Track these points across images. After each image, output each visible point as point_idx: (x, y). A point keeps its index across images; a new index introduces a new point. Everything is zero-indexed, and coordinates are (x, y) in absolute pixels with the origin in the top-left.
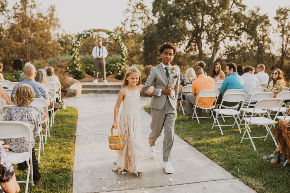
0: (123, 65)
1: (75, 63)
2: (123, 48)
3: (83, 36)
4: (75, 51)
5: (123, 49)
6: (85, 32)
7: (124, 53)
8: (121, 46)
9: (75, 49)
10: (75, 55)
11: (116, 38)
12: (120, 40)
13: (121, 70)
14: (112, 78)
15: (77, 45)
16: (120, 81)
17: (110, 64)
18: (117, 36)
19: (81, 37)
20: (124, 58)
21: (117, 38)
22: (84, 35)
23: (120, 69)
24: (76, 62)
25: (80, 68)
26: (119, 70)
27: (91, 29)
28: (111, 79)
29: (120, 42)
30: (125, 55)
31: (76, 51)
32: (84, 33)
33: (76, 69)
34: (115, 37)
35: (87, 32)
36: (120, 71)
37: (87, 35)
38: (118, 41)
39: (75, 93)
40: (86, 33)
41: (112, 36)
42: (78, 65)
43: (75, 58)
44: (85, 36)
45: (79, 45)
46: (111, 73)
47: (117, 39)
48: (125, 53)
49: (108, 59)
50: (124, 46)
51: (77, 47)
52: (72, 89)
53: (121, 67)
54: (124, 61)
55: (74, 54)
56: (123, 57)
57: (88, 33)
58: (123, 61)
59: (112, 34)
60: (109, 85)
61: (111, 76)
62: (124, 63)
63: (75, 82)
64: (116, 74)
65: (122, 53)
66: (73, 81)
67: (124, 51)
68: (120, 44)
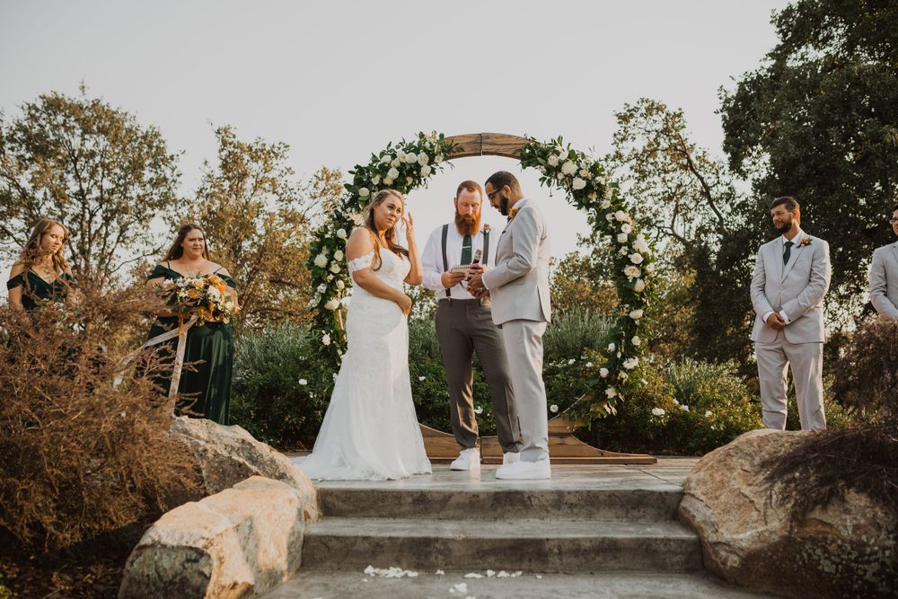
0: (631, 352)
1: (327, 340)
2: (629, 243)
3: (376, 180)
4: (327, 268)
5: (631, 251)
6: (394, 156)
7: (637, 273)
8: (614, 234)
9: (331, 257)
10: (326, 297)
11: (579, 184)
12: (609, 193)
13: (617, 385)
14: (562, 435)
15: (342, 233)
16: (610, 456)
18: (585, 173)
19: (368, 185)
20: (639, 305)
21: (589, 180)
22: (384, 169)
23: (612, 380)
24: (336, 335)
26: (604, 384)
27: (428, 133)
28: (556, 440)
29: (606, 204)
30: (640, 286)
31: (336, 269)
32: (387, 159)
34: (577, 174)
35: (400, 152)
36: (610, 392)
37: (401, 167)
38: (593, 198)
39: (197, 580)
40: (396, 163)
41: (558, 168)
43: (330, 314)
44: (393, 174)
46: (554, 408)
47: (589, 188)
48: (644, 275)
50: (635, 231)
52: (170, 542)
53: (615, 365)
54: (637, 322)
55: (322, 288)
56: (630, 296)
57: (411, 158)
58: (630, 326)
59: (553, 161)
60: (543, 493)
62: (636, 341)
63: (254, 468)
64: (588, 411)
65: (626, 277)
66: (241, 460)
67: (633, 261)
68: (609, 217)
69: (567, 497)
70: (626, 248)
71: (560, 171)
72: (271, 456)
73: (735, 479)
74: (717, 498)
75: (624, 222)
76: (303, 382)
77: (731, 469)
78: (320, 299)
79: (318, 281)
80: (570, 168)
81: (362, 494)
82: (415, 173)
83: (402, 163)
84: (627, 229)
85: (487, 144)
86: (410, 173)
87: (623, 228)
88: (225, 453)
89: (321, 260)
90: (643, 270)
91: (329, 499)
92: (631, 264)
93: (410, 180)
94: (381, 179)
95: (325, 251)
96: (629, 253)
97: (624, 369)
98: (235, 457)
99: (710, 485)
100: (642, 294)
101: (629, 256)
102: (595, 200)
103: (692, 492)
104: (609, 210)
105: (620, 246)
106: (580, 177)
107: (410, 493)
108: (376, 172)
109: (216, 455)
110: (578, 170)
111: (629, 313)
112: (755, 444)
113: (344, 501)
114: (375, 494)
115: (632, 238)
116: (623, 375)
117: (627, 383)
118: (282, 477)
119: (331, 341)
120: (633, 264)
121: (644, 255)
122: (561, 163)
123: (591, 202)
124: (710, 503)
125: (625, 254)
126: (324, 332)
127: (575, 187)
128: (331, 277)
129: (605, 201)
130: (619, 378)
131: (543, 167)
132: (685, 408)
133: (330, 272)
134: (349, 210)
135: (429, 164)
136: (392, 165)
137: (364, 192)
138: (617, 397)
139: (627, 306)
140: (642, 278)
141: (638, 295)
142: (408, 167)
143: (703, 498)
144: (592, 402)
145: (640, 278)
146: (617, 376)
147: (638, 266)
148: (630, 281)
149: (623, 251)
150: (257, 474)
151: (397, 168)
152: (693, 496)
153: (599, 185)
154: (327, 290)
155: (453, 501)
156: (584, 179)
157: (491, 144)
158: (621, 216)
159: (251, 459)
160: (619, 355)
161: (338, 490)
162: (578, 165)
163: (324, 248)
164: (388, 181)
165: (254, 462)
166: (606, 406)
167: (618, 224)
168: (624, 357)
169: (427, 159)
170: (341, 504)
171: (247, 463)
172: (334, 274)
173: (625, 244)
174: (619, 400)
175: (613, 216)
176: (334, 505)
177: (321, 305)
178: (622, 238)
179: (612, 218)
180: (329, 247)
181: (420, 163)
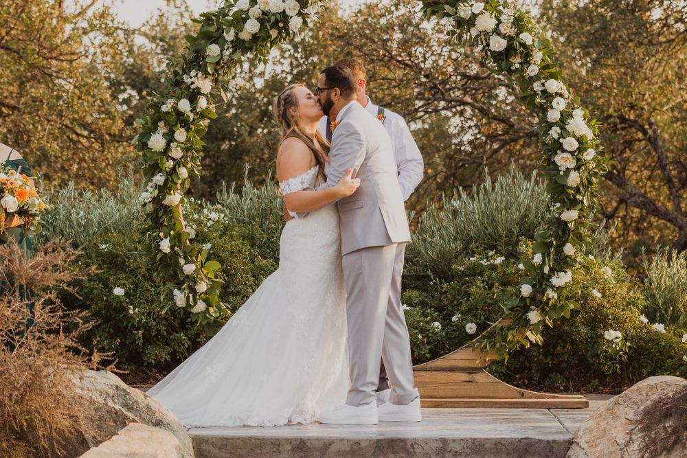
0: (563, 263)
1: (165, 246)
2: (562, 123)
3: (230, 36)
4: (166, 152)
5: (564, 132)
6: (254, 2)
7: (572, 164)
8: (544, 109)
9: (170, 138)
10: (164, 189)
11: (498, 44)
12: (538, 56)
13: (543, 306)
14: (471, 370)
15: (184, 105)
16: (532, 396)
17: (467, 251)
18: (506, 29)
19: (217, 38)
20: (572, 203)
21: (510, 39)
22: (241, 19)
23: (536, 301)
24: (177, 239)
25: (202, 287)
26: (524, 306)
28: (463, 377)
29: (533, 70)
30: (574, 179)
31: (177, 153)
33: (170, 297)
34: (496, 31)
36: (534, 316)
37: (264, 18)
38: (516, 62)
40: (256, 11)
41: (471, 21)
42: (189, 269)
43: (168, 210)
44: (252, 27)
45: (203, 103)
46: (471, 328)
47: (511, 50)
48: (579, 165)
49: (455, 212)
50: (571, 106)
51: (186, 124)
53: (541, 281)
54: (571, 226)
55: (159, 179)
56: (561, 193)
57: (276, 5)
58: (562, 231)
59: (465, 10)
60: (426, 441)
61: (460, 357)
62: (569, 249)
63: (131, 415)
64: (505, 339)
65: (557, 167)
66: (117, 407)
67: (566, 147)
68: (537, 87)
69: (452, 445)
70: (558, 129)
71: (474, 25)
72: (146, 403)
73: (616, 427)
74: (596, 446)
75: (557, 94)
76: (119, 291)
77: (615, 417)
78: (156, 192)
79: (155, 168)
80: (486, 22)
81: (239, 441)
82: (281, 25)
83: (264, 13)
84: (560, 104)
86: (275, 25)
87: (554, 103)
88: (101, 400)
89: (157, 142)
90: (578, 160)
91: (204, 446)
92: (564, 151)
93: (274, 33)
94: (237, 34)
95: (162, 128)
96: (561, 136)
97: (553, 287)
98: (111, 404)
99: (594, 433)
100: (578, 190)
101: (561, 140)
102: (517, 66)
103: (578, 440)
104: (537, 78)
105: (551, 125)
106: (499, 34)
107: (289, 441)
108: (231, 24)
109: (92, 402)
110: (497, 25)
111: (560, 214)
112: (644, 393)
113: (220, 449)
114: (253, 441)
115: (566, 116)
116: (551, 294)
117: (554, 306)
118: (158, 424)
119: (172, 248)
120: (566, 151)
121: (580, 140)
122: (474, 16)
123: (513, 68)
124: (588, 450)
125: (556, 136)
126: (162, 235)
127: (492, 48)
128: (171, 164)
129: (532, 66)
130: (545, 298)
131: (451, 19)
132: (659, 327)
133: (169, 157)
134: (193, 73)
135: (300, 14)
136: (251, 13)
137: (213, 50)
138: (543, 322)
139: (558, 205)
140: (577, 168)
141: (571, 192)
142: (273, 19)
143: (585, 446)
144: (509, 328)
145: (575, 169)
146: (543, 294)
147: (572, 153)
148: (562, 173)
149: (555, 132)
150: (134, 421)
151: (258, 19)
152: (578, 444)
153: (523, 45)
154: (166, 181)
155: (334, 448)
156: (504, 36)
158: (553, 85)
159: (126, 405)
160: (546, 270)
161: (214, 437)
162: (497, 18)
163: (161, 124)
164: (245, 36)
165: (130, 409)
166: (528, 333)
167: (548, 96)
168: (552, 270)
169: (298, 8)
170: (217, 451)
171: (123, 410)
172: (174, 160)
173: (556, 124)
174: (546, 326)
175: (543, 84)
176: (209, 452)
177: (157, 201)
178: (554, 116)
179: (540, 89)
180: (167, 123)
181: (289, 13)
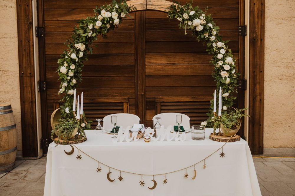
1: (67, 110)
3: (91, 27)
7: (227, 75)
10: (67, 88)
11: (200, 28)
12: (214, 33)
15: (73, 55)
18: (202, 22)
20: (227, 90)
30: (228, 81)
31: (71, 74)
38: (207, 35)
43: (70, 96)
44: (98, 24)
45: (81, 54)
48: (230, 76)
51: (75, 63)
54: (226, 99)
55: (65, 84)
58: (223, 101)
67: (225, 68)
68: (214, 45)
70: (222, 61)
75: (221, 48)
78: (64, 89)
79: (63, 80)
82: (111, 22)
83: (104, 18)
84: (223, 52)
85: (149, 4)
86: (108, 22)
87: (221, 51)
89: (63, 70)
90: (230, 74)
92: (224, 70)
93: (109, 26)
94: (94, 26)
95: (66, 64)
96: (224, 64)
100: (229, 85)
101: (223, 66)
104: (214, 41)
105: (219, 60)
111: (222, 95)
115: (225, 56)
119: (70, 111)
121: (230, 65)
123: (206, 37)
125: (221, 64)
127: (197, 30)
128: (69, 78)
129: (213, 37)
133: (68, 76)
135: (118, 18)
136: (99, 18)
141: (227, 86)
142: (107, 19)
145: (228, 77)
147: (227, 71)
148: (223, 79)
151: (101, 21)
154: (68, 85)
156: (202, 25)
157: (152, 5)
158: (220, 44)
163: (65, 62)
164: (97, 27)
167: (218, 48)
169: (117, 15)
173: (221, 59)
177: (65, 92)
178: (220, 56)
179: (216, 45)
180: (67, 62)
181: (113, 17)
